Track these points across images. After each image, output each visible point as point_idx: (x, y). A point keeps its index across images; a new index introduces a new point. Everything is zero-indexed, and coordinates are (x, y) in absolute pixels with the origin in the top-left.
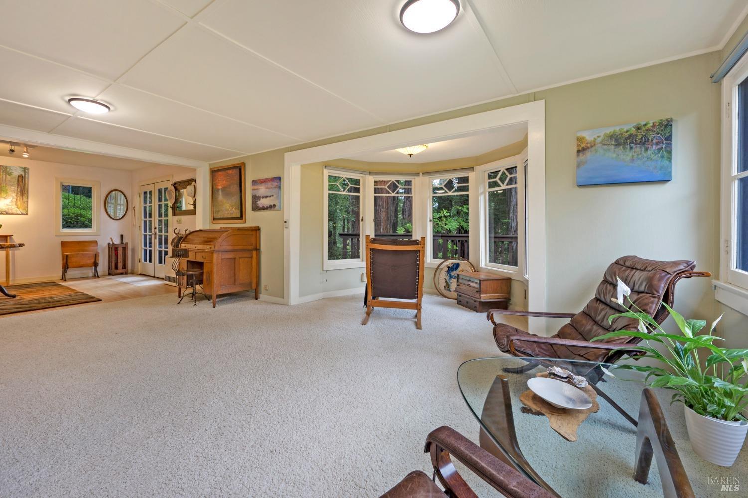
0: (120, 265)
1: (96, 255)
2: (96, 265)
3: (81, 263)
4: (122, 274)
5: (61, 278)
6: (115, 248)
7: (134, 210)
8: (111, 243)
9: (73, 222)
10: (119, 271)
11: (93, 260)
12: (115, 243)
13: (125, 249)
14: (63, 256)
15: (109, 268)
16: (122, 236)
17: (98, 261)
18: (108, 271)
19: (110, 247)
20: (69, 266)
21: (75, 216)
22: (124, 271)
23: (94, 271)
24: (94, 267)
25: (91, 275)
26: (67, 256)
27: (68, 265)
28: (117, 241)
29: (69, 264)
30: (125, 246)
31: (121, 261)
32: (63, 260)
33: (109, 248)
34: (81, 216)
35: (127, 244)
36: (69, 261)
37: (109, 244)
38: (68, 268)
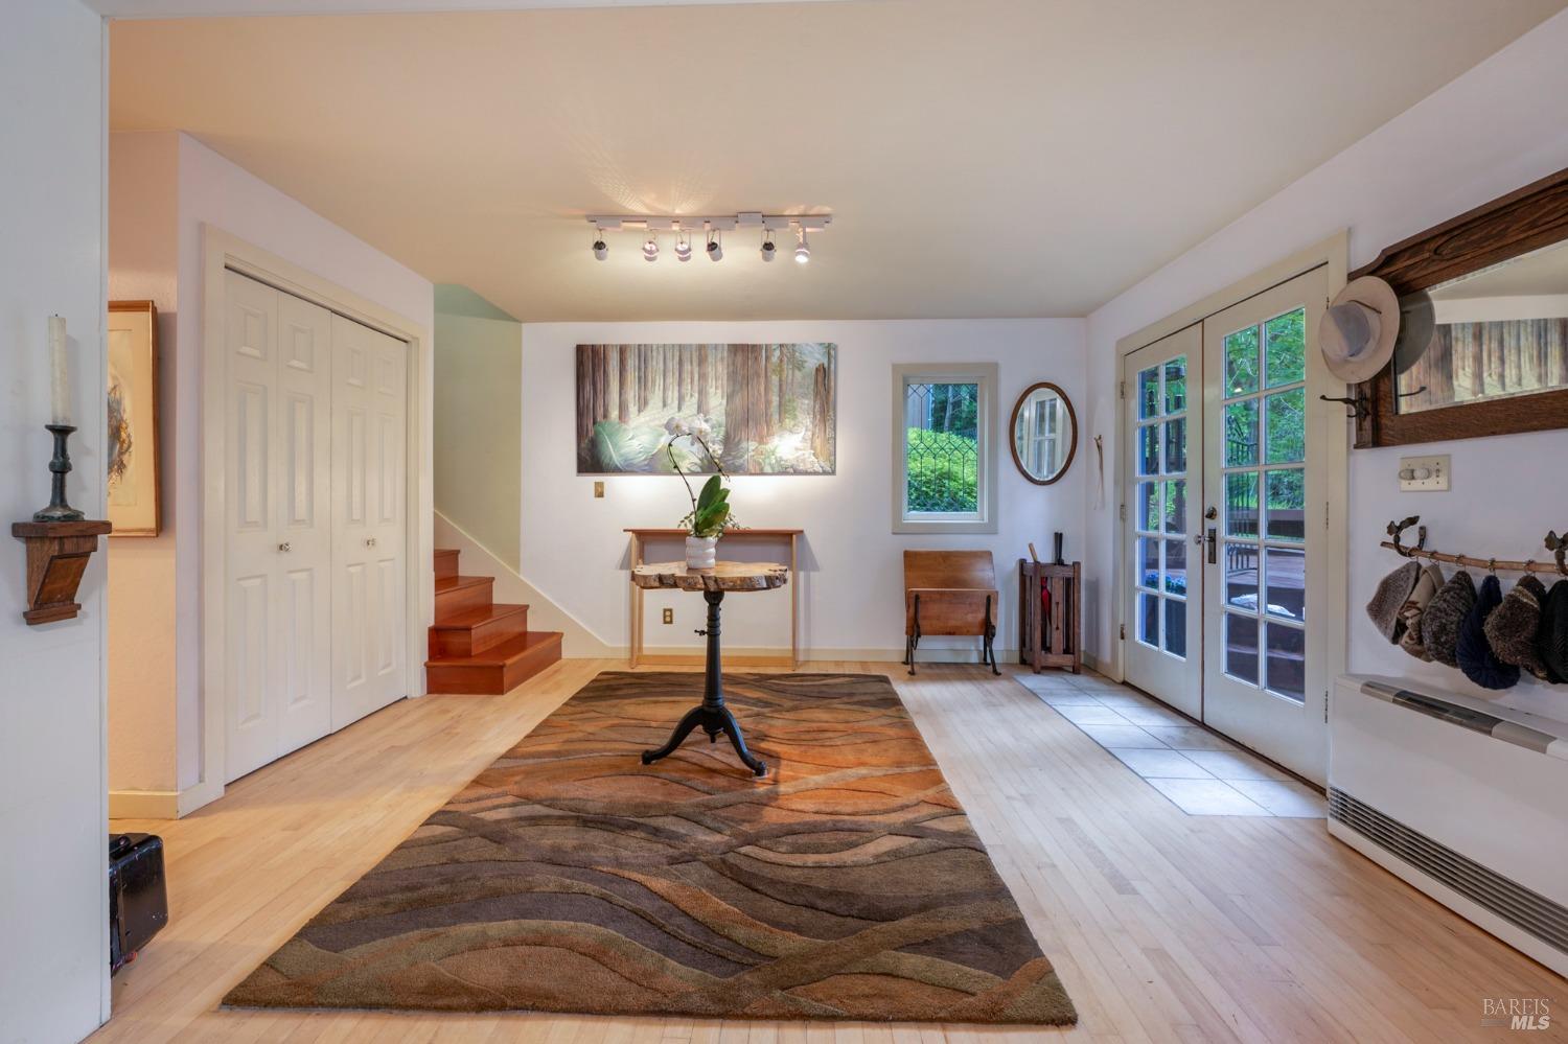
0: (1057, 638)
1: (989, 598)
2: (988, 630)
3: (952, 623)
4: (1058, 669)
5: (904, 659)
6: (1042, 578)
7: (1099, 447)
8: (1030, 560)
9: (932, 494)
10: (1054, 659)
11: (981, 615)
12: (1042, 562)
13: (1070, 584)
14: (908, 595)
15: (1023, 643)
16: (1059, 538)
17: (996, 617)
18: (1021, 651)
19: (1028, 573)
20: (922, 629)
21: (937, 478)
22: (1067, 660)
23: (982, 648)
24: (982, 637)
25: (974, 658)
26: (917, 597)
27: (918, 627)
28: (1046, 556)
29: (920, 622)
30: (1071, 574)
31: (1060, 626)
32: (908, 607)
33: (1023, 576)
34: (949, 475)
35: (1076, 565)
36: (921, 614)
37: (1022, 563)
38: (919, 636)
